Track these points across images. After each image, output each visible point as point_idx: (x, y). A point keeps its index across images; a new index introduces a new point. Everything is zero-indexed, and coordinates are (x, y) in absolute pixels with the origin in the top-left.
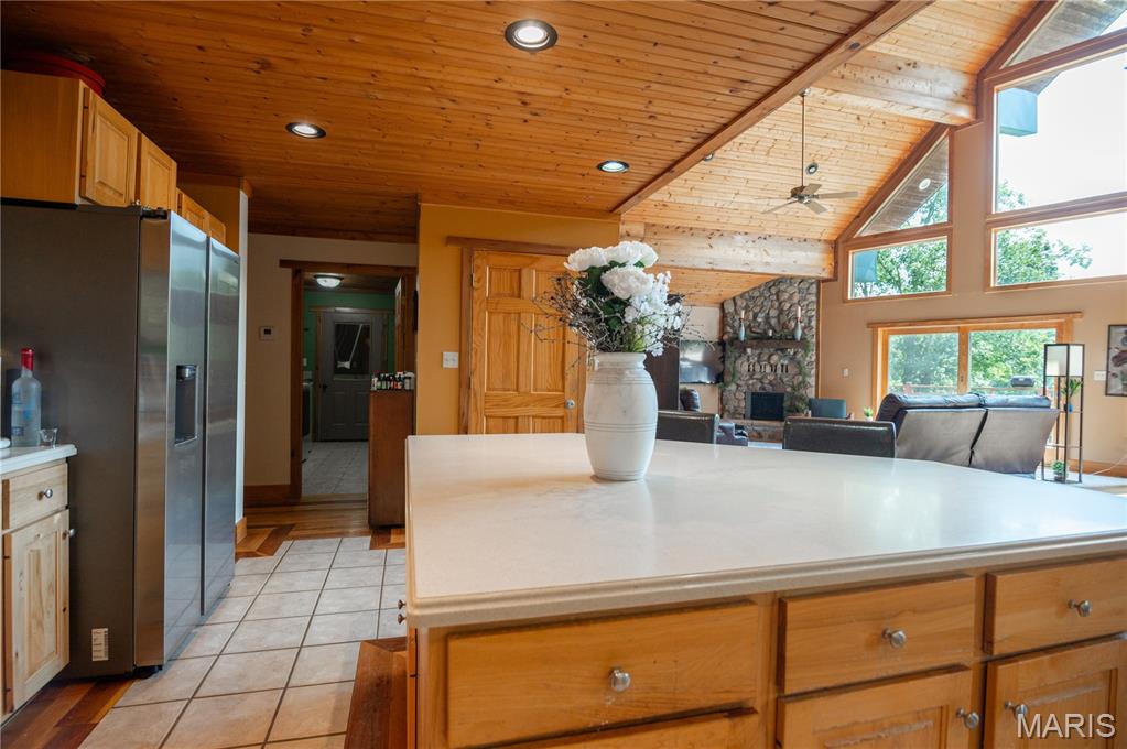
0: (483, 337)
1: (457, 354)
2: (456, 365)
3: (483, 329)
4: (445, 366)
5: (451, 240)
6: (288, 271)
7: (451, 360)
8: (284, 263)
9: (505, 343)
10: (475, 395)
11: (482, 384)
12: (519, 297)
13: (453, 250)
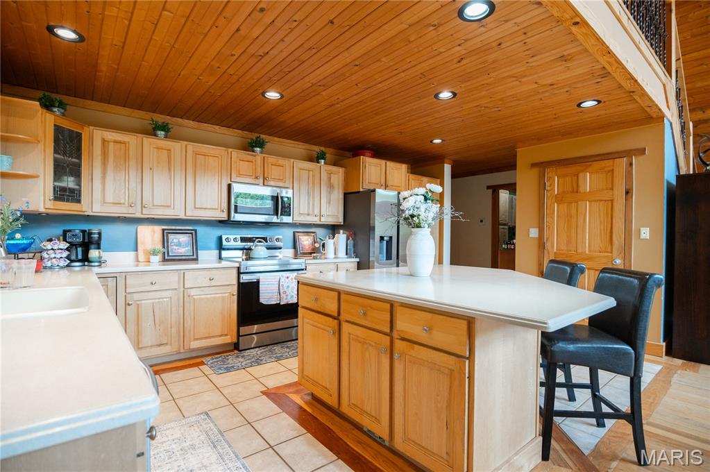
0: (554, 219)
1: (537, 229)
2: (537, 236)
3: (553, 213)
4: (530, 236)
5: (534, 165)
6: (490, 191)
7: (534, 233)
8: (489, 187)
9: (568, 220)
10: (548, 253)
11: (553, 247)
12: (577, 192)
13: (536, 171)
